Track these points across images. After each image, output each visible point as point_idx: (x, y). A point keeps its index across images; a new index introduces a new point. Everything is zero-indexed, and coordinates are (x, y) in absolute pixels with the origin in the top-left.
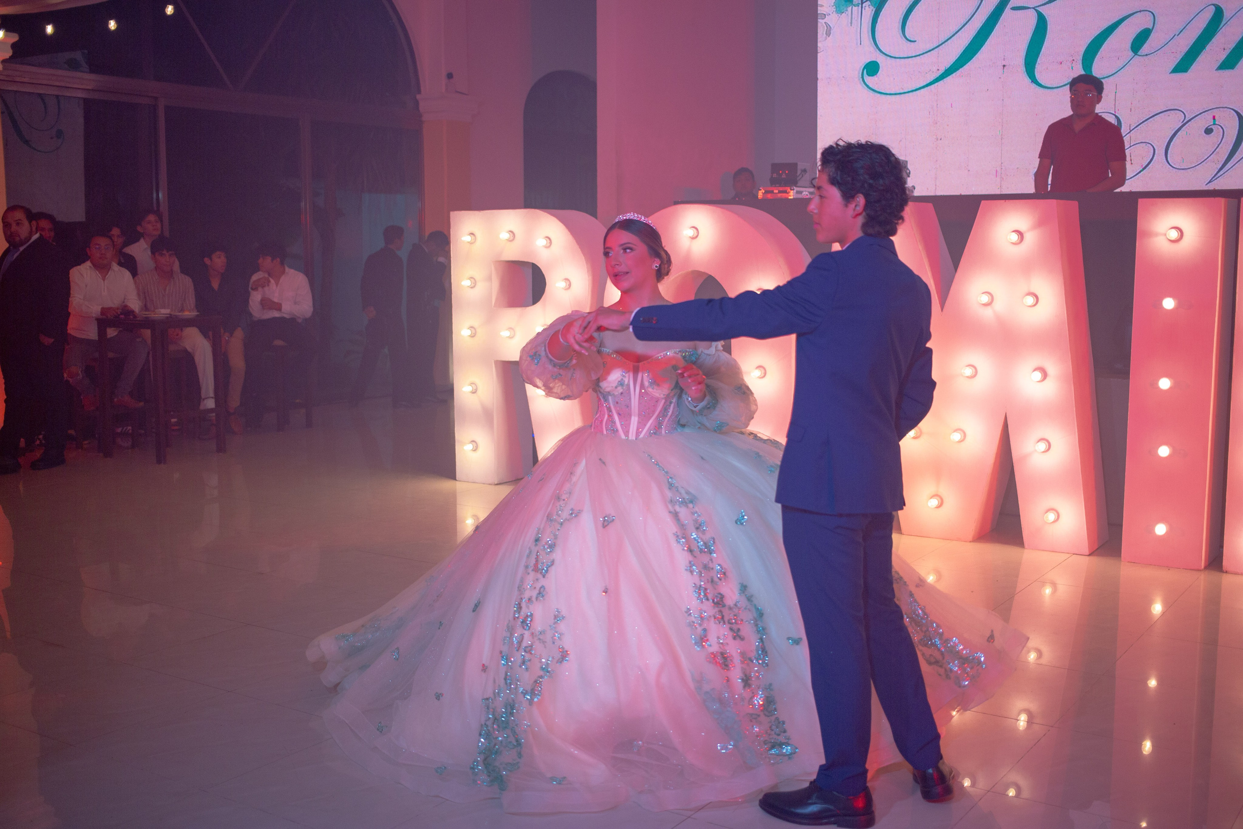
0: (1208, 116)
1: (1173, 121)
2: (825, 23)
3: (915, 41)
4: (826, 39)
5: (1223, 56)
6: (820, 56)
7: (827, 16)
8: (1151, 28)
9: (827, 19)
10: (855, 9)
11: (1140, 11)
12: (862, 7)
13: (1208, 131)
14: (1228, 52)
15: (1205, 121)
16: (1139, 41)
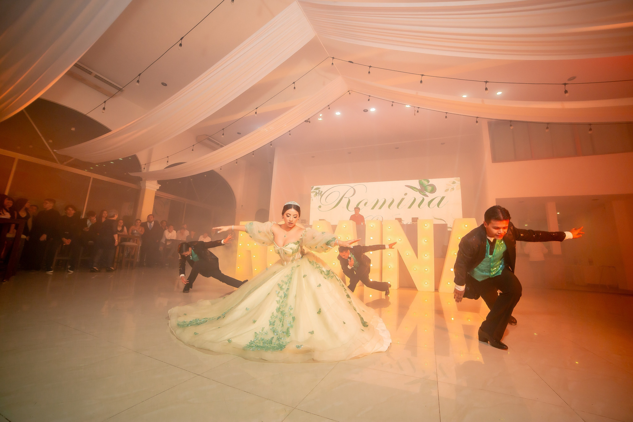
3: (328, 202)
4: (312, 202)
6: (311, 205)
7: (312, 198)
10: (317, 197)
11: (366, 199)
14: (380, 206)
16: (366, 204)
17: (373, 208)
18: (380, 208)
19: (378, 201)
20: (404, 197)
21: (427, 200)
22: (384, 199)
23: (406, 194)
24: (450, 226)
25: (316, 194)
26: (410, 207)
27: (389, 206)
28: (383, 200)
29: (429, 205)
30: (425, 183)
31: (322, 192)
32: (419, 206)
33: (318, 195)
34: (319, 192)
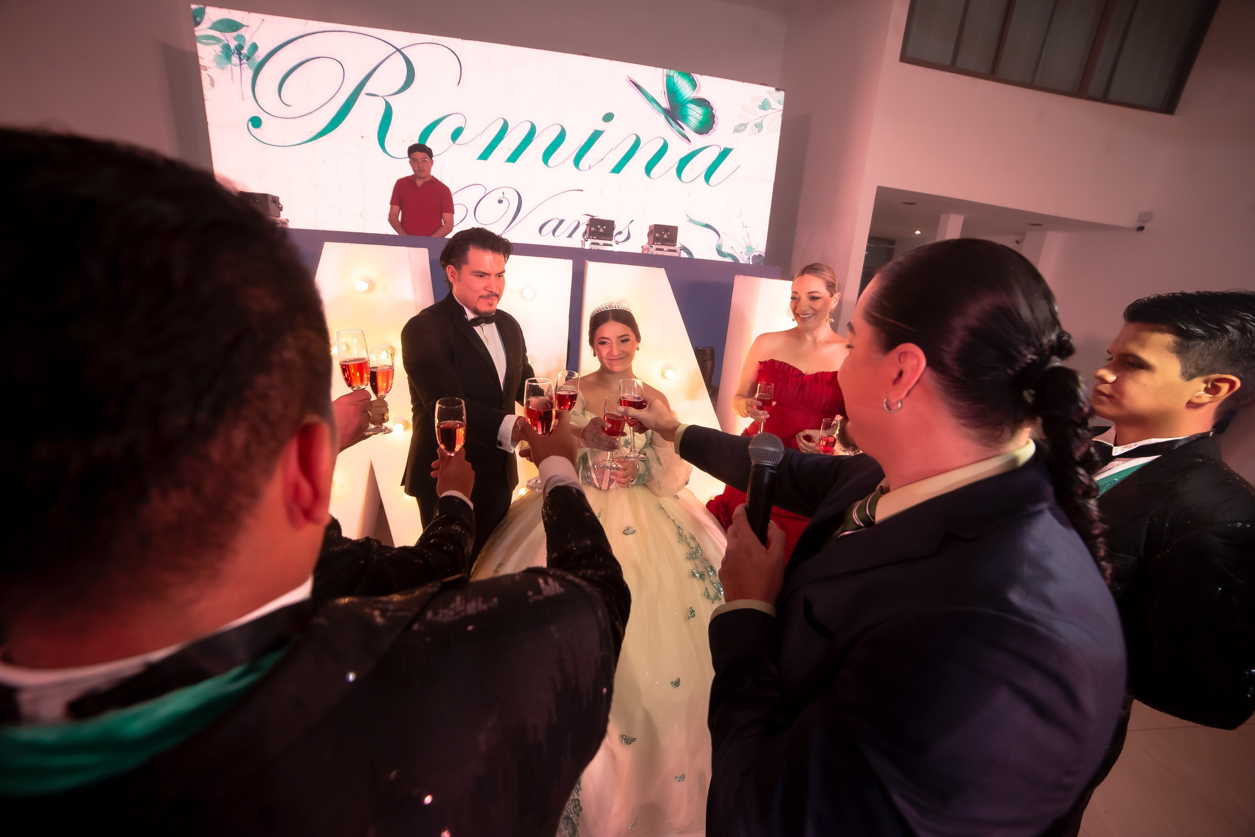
0: (500, 192)
1: (479, 192)
2: (208, 75)
3: (291, 106)
4: (211, 89)
5: (508, 154)
6: (207, 103)
7: (208, 69)
8: (463, 127)
9: (210, 72)
10: (234, 68)
11: (456, 113)
12: (241, 68)
13: (500, 202)
14: (511, 151)
15: (498, 195)
16: (456, 134)
17: (485, 155)
18: (513, 158)
19: (504, 129)
20: (601, 125)
21: (678, 149)
22: (529, 126)
23: (608, 117)
24: (732, 252)
25: (227, 52)
26: (617, 169)
27: (547, 154)
28: (525, 130)
29: (680, 171)
30: (683, 86)
31: (255, 47)
32: (649, 169)
33: (235, 59)
34: (239, 48)
